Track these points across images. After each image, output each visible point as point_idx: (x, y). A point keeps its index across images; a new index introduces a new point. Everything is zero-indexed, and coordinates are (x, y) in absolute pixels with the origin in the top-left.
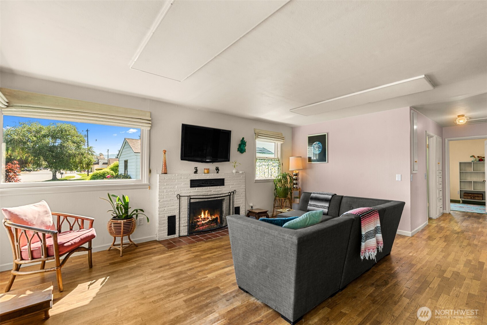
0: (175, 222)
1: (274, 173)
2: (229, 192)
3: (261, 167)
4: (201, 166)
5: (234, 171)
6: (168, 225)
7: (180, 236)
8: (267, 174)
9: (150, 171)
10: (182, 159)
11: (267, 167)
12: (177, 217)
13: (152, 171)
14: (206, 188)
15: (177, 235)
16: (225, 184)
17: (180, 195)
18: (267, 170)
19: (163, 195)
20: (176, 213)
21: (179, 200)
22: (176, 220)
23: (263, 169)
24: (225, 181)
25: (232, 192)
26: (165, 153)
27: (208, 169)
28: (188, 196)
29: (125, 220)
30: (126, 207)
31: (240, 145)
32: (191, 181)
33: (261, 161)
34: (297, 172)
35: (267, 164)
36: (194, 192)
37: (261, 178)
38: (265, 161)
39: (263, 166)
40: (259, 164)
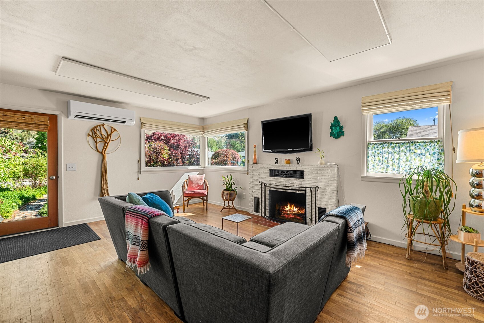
0: (259, 204)
2: (305, 187)
3: (377, 157)
6: (255, 204)
7: (262, 216)
8: (396, 168)
9: (248, 161)
10: (263, 152)
12: (260, 200)
15: (260, 214)
16: (305, 177)
17: (262, 182)
20: (260, 196)
21: (261, 185)
23: (385, 160)
24: (305, 174)
26: (255, 147)
27: (288, 160)
32: (271, 170)
36: (273, 181)
37: (379, 175)
38: (390, 146)
39: (386, 155)
40: (374, 151)
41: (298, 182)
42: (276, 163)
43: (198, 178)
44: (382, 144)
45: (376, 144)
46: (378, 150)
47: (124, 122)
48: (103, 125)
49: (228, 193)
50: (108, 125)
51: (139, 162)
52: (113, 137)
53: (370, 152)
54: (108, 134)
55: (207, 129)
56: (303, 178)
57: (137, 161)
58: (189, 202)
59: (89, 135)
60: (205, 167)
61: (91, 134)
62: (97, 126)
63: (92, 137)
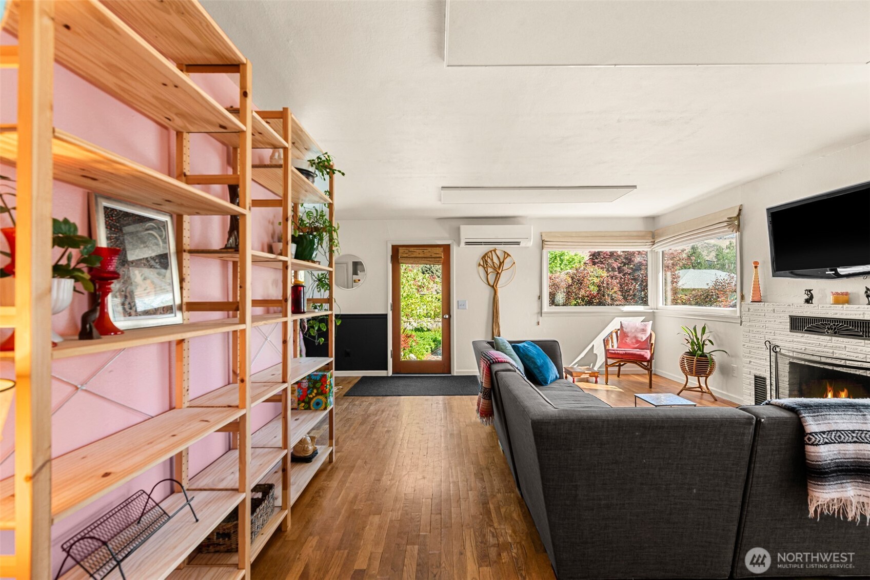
0: (766, 391)
6: (755, 391)
10: (774, 276)
12: (769, 383)
13: (745, 297)
17: (772, 343)
21: (770, 351)
22: (767, 387)
26: (756, 267)
32: (791, 318)
36: (799, 342)
42: (809, 301)
43: (637, 328)
47: (518, 243)
48: (495, 251)
49: (693, 360)
50: (500, 249)
51: (539, 299)
52: (506, 266)
54: (500, 262)
55: (660, 236)
57: (537, 298)
58: (621, 369)
59: (480, 265)
60: (658, 308)
61: (482, 263)
62: (488, 252)
63: (483, 267)
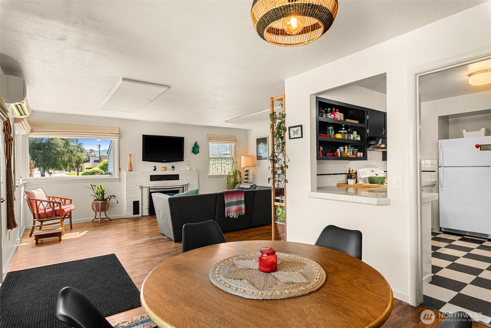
0: (139, 206)
1: (228, 170)
2: (183, 185)
3: (214, 165)
4: (159, 165)
5: (188, 169)
6: (133, 208)
7: (142, 216)
8: (221, 170)
9: (120, 169)
10: (143, 161)
11: (220, 165)
12: (140, 202)
13: (121, 169)
14: (164, 181)
15: (140, 215)
16: (180, 179)
17: (142, 186)
18: (221, 167)
19: (129, 186)
20: (139, 199)
21: (141, 190)
22: (140, 204)
23: (217, 167)
24: (179, 177)
25: (186, 185)
26: (130, 156)
27: (165, 167)
28: (148, 187)
29: (102, 201)
30: (103, 193)
31: (193, 148)
32: (151, 176)
33: (214, 160)
34: (248, 168)
35: (221, 162)
36: (154, 184)
37: (214, 174)
38: (218, 160)
39: (217, 164)
40: (212, 162)
41: (175, 183)
42: (155, 170)
44: (215, 159)
45: (213, 159)
46: (214, 162)
53: (211, 163)
56: (179, 179)
60: (27, 179)
